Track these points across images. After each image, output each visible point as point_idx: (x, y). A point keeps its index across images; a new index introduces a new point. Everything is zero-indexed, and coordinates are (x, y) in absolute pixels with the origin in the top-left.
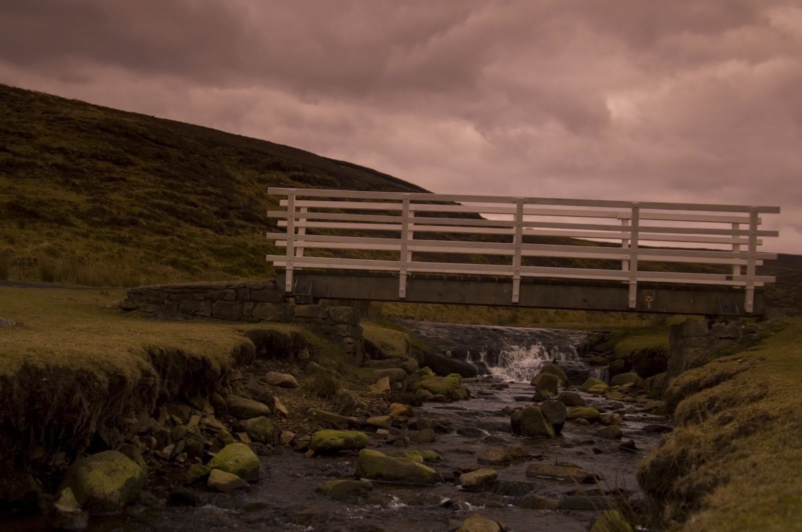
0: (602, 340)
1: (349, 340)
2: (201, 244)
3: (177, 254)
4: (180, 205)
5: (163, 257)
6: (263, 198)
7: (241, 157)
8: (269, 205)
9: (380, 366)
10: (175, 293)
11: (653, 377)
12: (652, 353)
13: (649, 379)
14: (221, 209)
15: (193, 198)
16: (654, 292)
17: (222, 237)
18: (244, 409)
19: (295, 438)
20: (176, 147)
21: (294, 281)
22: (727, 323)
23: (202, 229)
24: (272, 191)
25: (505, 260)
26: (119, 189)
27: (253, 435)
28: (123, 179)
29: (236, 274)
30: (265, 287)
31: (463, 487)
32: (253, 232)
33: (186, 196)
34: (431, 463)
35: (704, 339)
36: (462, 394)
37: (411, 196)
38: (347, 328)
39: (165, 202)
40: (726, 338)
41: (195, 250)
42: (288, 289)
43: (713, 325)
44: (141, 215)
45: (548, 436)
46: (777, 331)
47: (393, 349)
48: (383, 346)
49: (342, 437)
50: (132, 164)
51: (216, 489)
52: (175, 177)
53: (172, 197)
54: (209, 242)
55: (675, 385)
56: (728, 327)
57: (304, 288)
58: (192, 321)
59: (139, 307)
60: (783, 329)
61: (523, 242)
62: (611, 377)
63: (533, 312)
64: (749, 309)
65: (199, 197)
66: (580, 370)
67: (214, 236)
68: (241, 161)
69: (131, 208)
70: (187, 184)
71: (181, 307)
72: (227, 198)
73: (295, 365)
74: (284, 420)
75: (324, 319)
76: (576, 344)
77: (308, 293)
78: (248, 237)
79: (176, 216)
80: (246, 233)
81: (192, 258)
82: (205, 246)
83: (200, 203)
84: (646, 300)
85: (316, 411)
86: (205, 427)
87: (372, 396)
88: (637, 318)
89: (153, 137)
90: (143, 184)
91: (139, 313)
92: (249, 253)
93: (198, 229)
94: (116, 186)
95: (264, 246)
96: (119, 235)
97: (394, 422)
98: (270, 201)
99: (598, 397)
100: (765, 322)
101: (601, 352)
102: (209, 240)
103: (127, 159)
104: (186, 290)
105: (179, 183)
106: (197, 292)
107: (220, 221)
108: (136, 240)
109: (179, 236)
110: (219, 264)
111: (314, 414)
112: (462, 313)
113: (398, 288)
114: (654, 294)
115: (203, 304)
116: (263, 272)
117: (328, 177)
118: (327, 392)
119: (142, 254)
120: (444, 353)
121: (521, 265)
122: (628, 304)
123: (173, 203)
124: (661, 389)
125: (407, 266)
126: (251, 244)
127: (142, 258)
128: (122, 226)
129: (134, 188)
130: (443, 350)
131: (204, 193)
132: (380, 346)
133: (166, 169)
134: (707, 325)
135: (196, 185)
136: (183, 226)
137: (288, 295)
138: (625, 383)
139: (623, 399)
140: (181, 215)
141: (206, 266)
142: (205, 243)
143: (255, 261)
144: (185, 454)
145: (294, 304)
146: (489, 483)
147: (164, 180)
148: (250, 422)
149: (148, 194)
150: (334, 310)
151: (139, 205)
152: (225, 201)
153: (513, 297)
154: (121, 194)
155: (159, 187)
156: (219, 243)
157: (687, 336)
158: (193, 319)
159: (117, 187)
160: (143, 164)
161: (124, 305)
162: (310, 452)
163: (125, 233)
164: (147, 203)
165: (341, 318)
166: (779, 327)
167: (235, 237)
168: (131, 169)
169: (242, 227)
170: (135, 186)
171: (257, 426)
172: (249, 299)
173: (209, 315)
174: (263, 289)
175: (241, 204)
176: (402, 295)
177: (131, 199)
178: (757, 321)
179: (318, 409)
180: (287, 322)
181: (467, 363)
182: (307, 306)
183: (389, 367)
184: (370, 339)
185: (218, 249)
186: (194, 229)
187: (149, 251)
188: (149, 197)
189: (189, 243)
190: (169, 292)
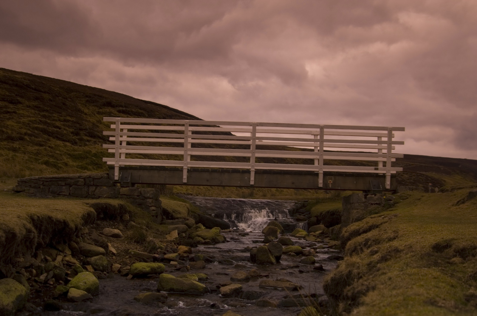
0: (304, 206)
1: (153, 208)
2: (63, 151)
3: (48, 157)
4: (50, 128)
5: (40, 160)
6: (101, 123)
7: (87, 99)
8: (105, 128)
9: (172, 224)
10: (47, 181)
11: (333, 227)
12: (332, 213)
13: (331, 228)
14: (75, 130)
15: (58, 124)
16: (333, 177)
17: (76, 147)
18: (90, 251)
19: (121, 268)
20: (48, 93)
21: (120, 173)
22: (375, 195)
23: (63, 142)
24: (106, 119)
25: (246, 159)
26: (13, 118)
27: (95, 267)
28: (15, 112)
29: (84, 169)
30: (102, 177)
31: (222, 295)
32: (95, 144)
33: (54, 122)
34: (202, 281)
35: (362, 204)
36: (221, 239)
37: (189, 122)
38: (152, 201)
39: (41, 126)
40: (375, 204)
41: (60, 155)
42: (116, 178)
43: (367, 196)
44: (26, 134)
45: (272, 263)
46: (404, 199)
47: (180, 213)
48: (174, 212)
49: (149, 267)
50: (20, 103)
51: (72, 300)
52: (47, 111)
54: (68, 150)
55: (346, 232)
56: (376, 197)
57: (126, 177)
58: (58, 198)
59: (25, 190)
60: (407, 198)
61: (256, 149)
62: (309, 227)
63: (263, 190)
64: (388, 187)
65: (62, 123)
66: (291, 224)
67: (71, 146)
68: (87, 101)
69: (20, 130)
70: (54, 115)
71: (51, 189)
72: (79, 124)
73: (121, 224)
74: (114, 257)
76: (288, 208)
77: (128, 181)
78: (92, 147)
79: (48, 135)
80: (90, 144)
81: (58, 160)
82: (66, 152)
83: (63, 127)
84: (329, 182)
85: (134, 251)
86: (66, 263)
87: (167, 242)
88: (324, 193)
89: (33, 87)
90: (27, 115)
91: (25, 194)
92: (92, 156)
93: (61, 142)
95: (101, 152)
96: (13, 146)
97: (181, 257)
98: (105, 125)
99: (301, 239)
100: (397, 194)
101: (303, 213)
102: (68, 149)
103: (17, 100)
104: (54, 179)
105: (49, 114)
106: (61, 181)
107: (75, 137)
108: (23, 149)
109: (49, 147)
110: (74, 163)
111: (133, 253)
112: (221, 191)
113: (182, 176)
114: (333, 179)
115: (64, 188)
116: (101, 168)
117: (140, 111)
118: (140, 240)
119: (27, 157)
120: (211, 215)
121: (256, 163)
122: (318, 184)
123: (45, 127)
124: (338, 234)
125: (187, 164)
126: (94, 151)
127: (27, 160)
128: (14, 141)
129: (21, 118)
130: (210, 213)
131: (65, 121)
132: (172, 212)
133: (42, 106)
134: (364, 197)
135: (60, 116)
136: (52, 140)
137: (116, 182)
138: (317, 231)
139: (316, 240)
140: (51, 134)
141: (66, 164)
142: (66, 151)
143: (96, 161)
144: (54, 279)
145: (120, 187)
146: (237, 292)
147: (40, 113)
148: (93, 259)
149: (30, 121)
150: (144, 191)
151: (25, 128)
152: (78, 126)
153: (251, 181)
154: (13, 122)
155: (37, 117)
156: (74, 150)
157: (353, 203)
159: (11, 117)
160: (27, 103)
161: (16, 189)
162: (130, 276)
163: (16, 145)
164: (30, 127)
165: (148, 195)
166: (405, 197)
167: (84, 147)
168: (20, 106)
169: (88, 141)
170: (22, 117)
171: (98, 261)
172: (92, 185)
173: (68, 194)
174: (100, 178)
175: (88, 127)
176: (185, 181)
177: (19, 125)
178: (392, 194)
179: (135, 250)
180: (116, 198)
181: (225, 221)
182: (128, 188)
183: (177, 224)
184: (166, 208)
185: (74, 154)
186: (59, 142)
187: (31, 156)
188: (31, 123)
189: (56, 151)
190: (44, 181)
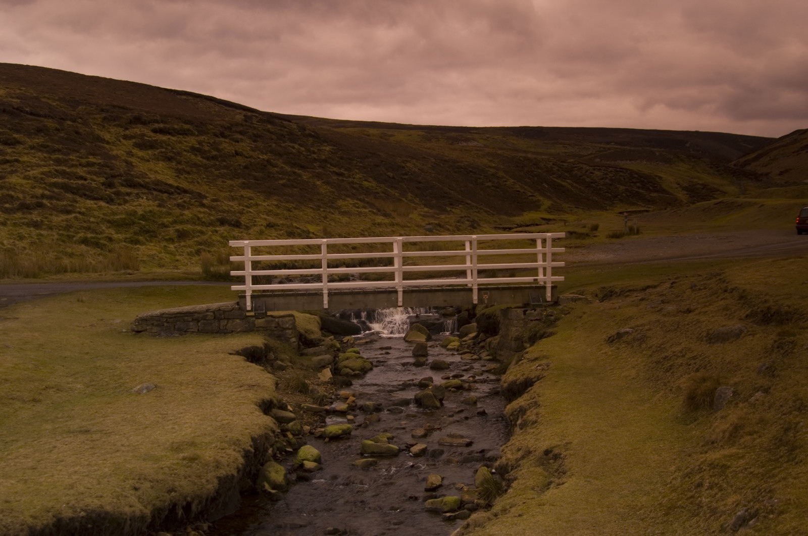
2: (99, 217)
3: (84, 231)
4: (72, 181)
6: (133, 156)
7: (104, 115)
11: (491, 339)
12: (488, 317)
13: (488, 340)
14: (107, 179)
15: (80, 171)
17: (114, 207)
19: (311, 429)
21: (252, 303)
23: (95, 202)
24: (233, 243)
25: (388, 277)
26: (16, 171)
28: (17, 161)
29: (136, 244)
31: (413, 455)
33: (73, 170)
35: (522, 321)
36: (368, 366)
39: (59, 180)
40: (535, 320)
41: (96, 224)
42: (249, 308)
43: (527, 313)
44: (43, 196)
45: (437, 408)
46: (566, 314)
50: (19, 142)
52: (59, 151)
53: (63, 174)
54: (105, 214)
56: (536, 312)
57: (259, 307)
58: (185, 336)
59: (146, 330)
60: (569, 313)
62: (459, 329)
64: (549, 299)
65: (85, 169)
67: (107, 207)
68: (105, 119)
69: (33, 190)
70: (71, 157)
71: (176, 327)
72: (108, 167)
75: (276, 327)
77: (262, 311)
78: (135, 204)
79: (71, 192)
80: (132, 200)
81: (97, 233)
82: (103, 219)
83: (88, 176)
84: (484, 297)
87: (323, 384)
89: (28, 109)
90: (36, 164)
91: (147, 333)
92: (139, 220)
93: (92, 202)
94: (12, 168)
95: (150, 212)
96: (31, 219)
97: (350, 407)
98: (139, 158)
100: (559, 307)
102: (105, 212)
103: (14, 138)
104: (178, 315)
105: (64, 157)
106: (186, 316)
107: (109, 191)
108: (46, 222)
109: (80, 213)
110: (119, 235)
111: (305, 407)
113: (323, 301)
114: (489, 293)
115: (191, 324)
117: (186, 126)
122: (472, 301)
123: (66, 180)
128: (30, 209)
129: (29, 169)
131: (88, 164)
133: (50, 144)
134: (523, 313)
135: (79, 157)
136: (79, 201)
139: (472, 358)
140: (74, 191)
141: (110, 240)
142: (102, 216)
143: (147, 227)
145: (255, 319)
147: (51, 156)
149: (43, 173)
151: (39, 187)
152: (108, 170)
154: (19, 177)
155: (50, 165)
156: (114, 214)
157: (511, 319)
158: (185, 334)
159: (14, 169)
160: (29, 142)
161: (136, 329)
163: (35, 216)
164: (45, 183)
166: (567, 311)
167: (124, 205)
168: (20, 148)
169: (127, 194)
170: (29, 167)
171: (294, 427)
173: (196, 331)
174: (232, 310)
175: (121, 170)
176: (326, 306)
177: (29, 181)
178: (554, 307)
179: (307, 404)
180: (251, 331)
182: (263, 320)
185: (115, 220)
186: (90, 203)
187: (61, 232)
188: (44, 176)
189: (90, 218)
190: (167, 318)
